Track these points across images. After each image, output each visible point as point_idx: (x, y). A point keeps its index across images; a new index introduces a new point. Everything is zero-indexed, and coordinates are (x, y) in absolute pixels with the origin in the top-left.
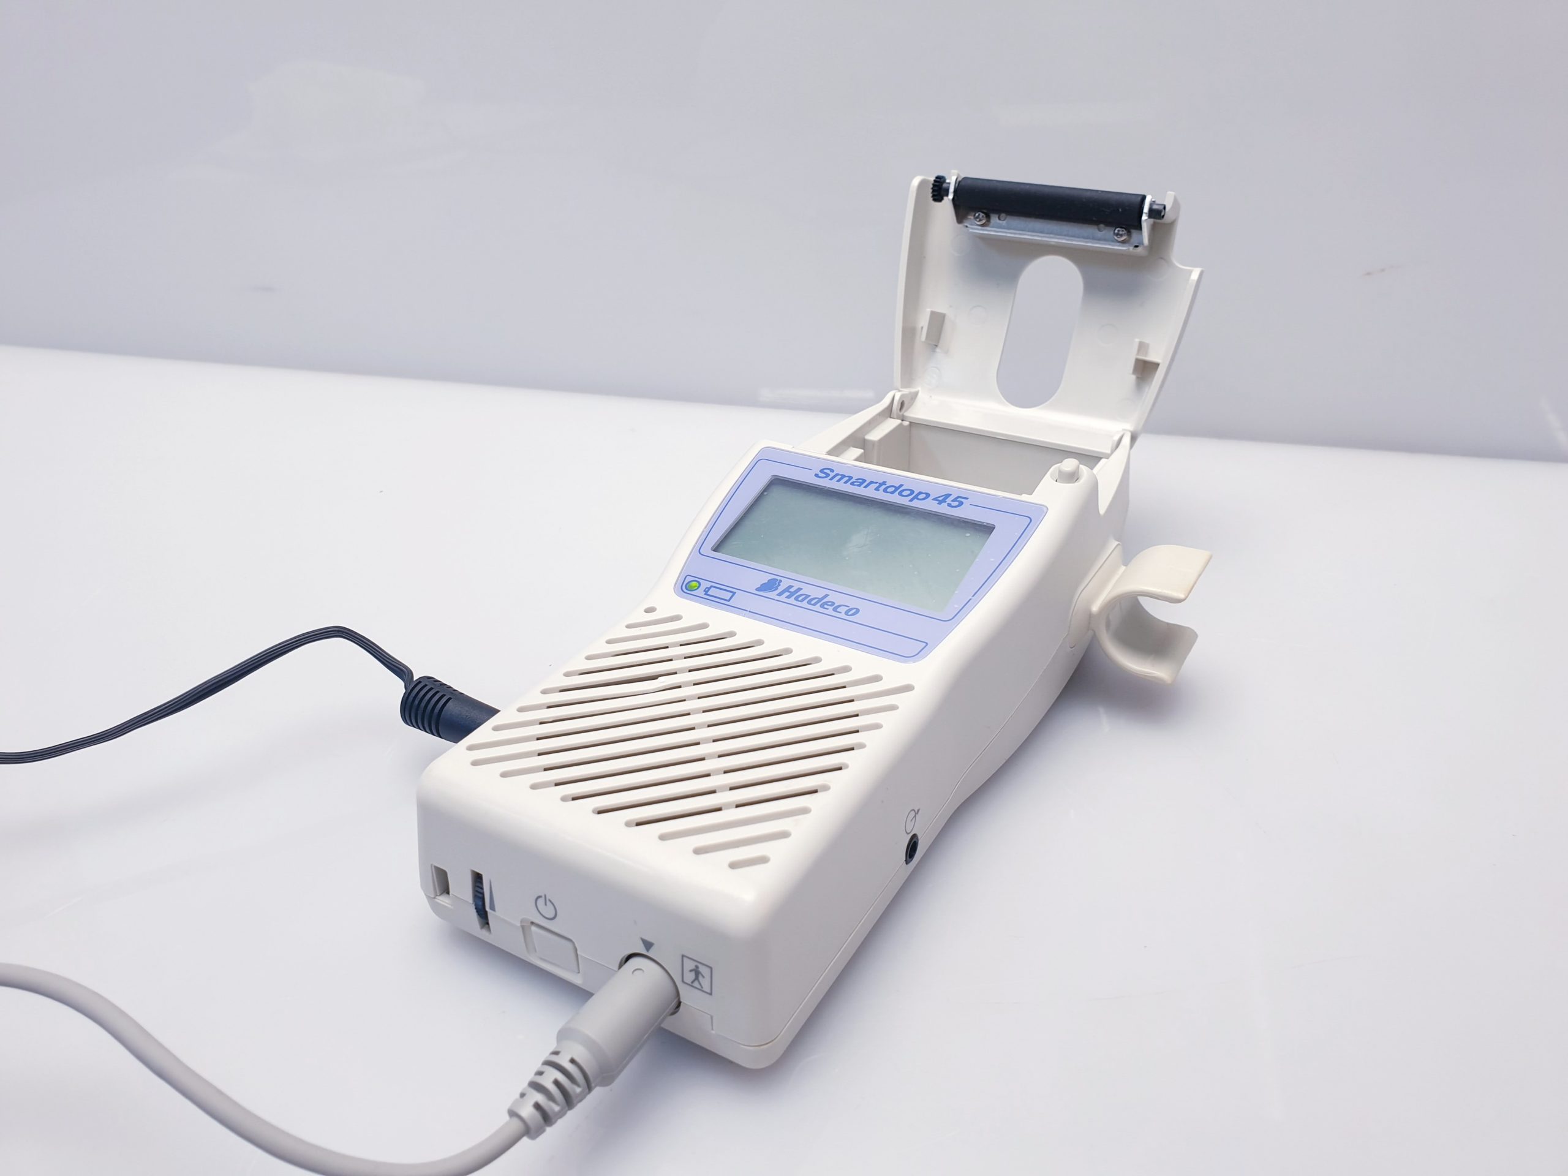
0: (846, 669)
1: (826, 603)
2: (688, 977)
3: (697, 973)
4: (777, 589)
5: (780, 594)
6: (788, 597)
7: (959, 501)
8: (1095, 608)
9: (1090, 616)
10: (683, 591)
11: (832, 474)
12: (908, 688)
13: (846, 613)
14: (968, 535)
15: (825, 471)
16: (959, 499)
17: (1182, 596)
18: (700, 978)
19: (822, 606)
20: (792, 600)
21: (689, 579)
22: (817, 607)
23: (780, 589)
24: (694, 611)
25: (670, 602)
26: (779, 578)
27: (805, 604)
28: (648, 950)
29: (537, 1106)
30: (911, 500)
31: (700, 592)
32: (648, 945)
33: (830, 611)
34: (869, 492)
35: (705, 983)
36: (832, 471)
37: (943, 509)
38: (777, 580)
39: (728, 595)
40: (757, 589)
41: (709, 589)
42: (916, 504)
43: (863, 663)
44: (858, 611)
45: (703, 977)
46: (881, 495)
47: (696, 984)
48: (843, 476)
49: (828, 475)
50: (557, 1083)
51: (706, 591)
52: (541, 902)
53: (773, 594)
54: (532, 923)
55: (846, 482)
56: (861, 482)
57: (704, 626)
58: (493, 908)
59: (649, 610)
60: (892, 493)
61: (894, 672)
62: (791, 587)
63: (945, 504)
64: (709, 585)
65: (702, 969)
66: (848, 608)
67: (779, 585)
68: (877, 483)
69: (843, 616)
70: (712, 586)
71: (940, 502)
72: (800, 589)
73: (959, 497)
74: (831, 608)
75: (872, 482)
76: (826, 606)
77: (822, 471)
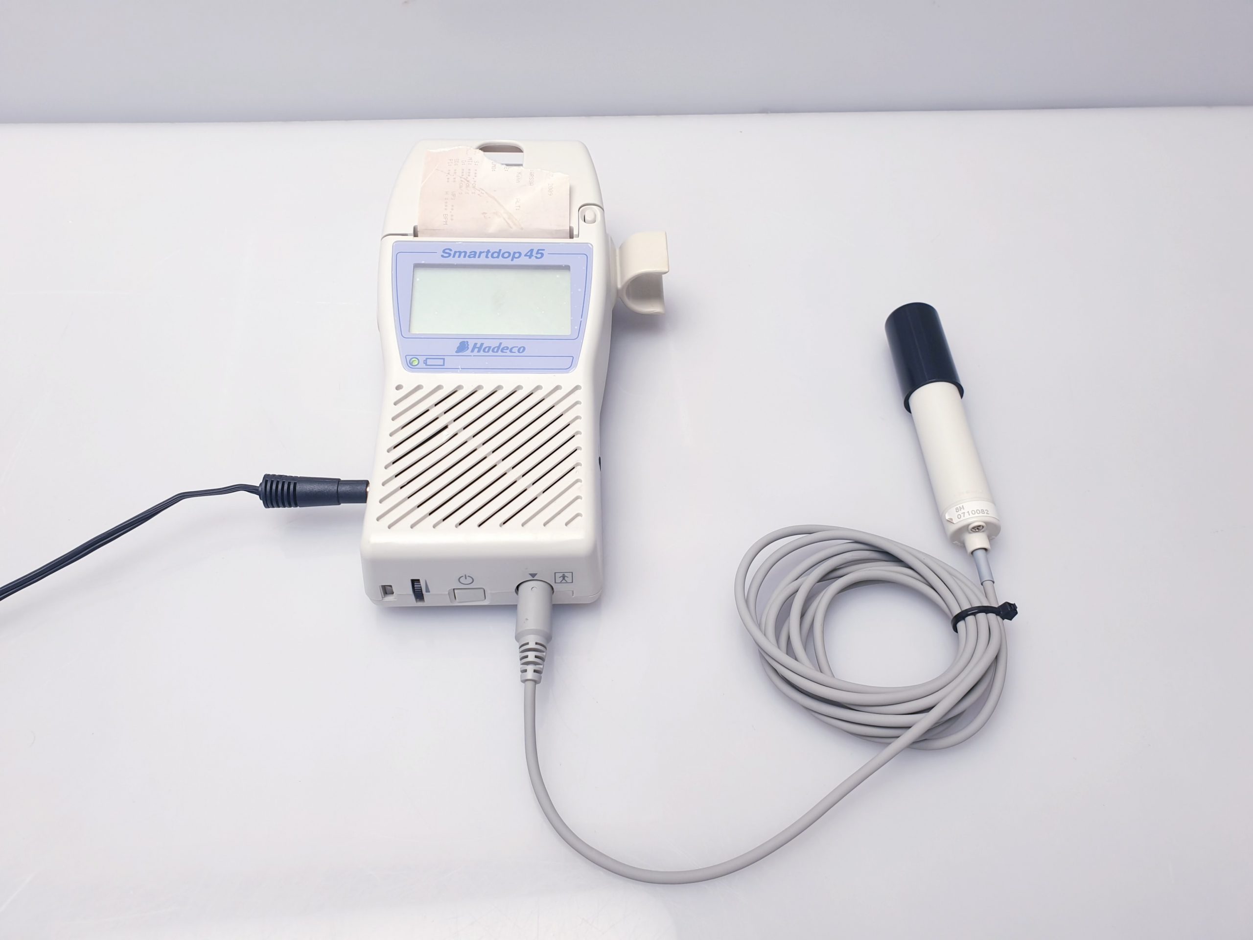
0: (538, 388)
1: (503, 349)
2: (559, 580)
3: (564, 577)
4: (468, 348)
5: (472, 351)
6: (479, 351)
7: (540, 253)
8: (619, 286)
9: (618, 291)
10: (407, 365)
11: (452, 253)
12: (577, 388)
13: (519, 351)
14: (558, 276)
15: (446, 251)
16: (540, 252)
17: (667, 270)
18: (566, 578)
19: (502, 351)
20: (482, 353)
21: (409, 358)
22: (500, 353)
23: (471, 347)
24: (429, 380)
25: (412, 380)
26: (465, 340)
27: (491, 353)
28: (533, 577)
29: (535, 671)
30: (512, 260)
31: (422, 365)
32: (533, 575)
33: (509, 353)
34: (482, 260)
35: (569, 580)
36: (451, 250)
37: (533, 261)
38: (464, 342)
39: (440, 362)
40: (456, 352)
42: (516, 262)
43: (547, 381)
44: (524, 348)
45: (567, 577)
46: (491, 261)
47: (564, 581)
48: (460, 253)
49: (450, 254)
50: (536, 656)
51: (425, 362)
52: (462, 580)
53: (468, 352)
54: (454, 589)
55: (465, 257)
56: (474, 254)
57: (439, 388)
58: (428, 591)
59: (399, 388)
60: (498, 257)
61: (567, 381)
62: (476, 344)
63: (533, 258)
64: (424, 358)
65: (566, 574)
66: (518, 348)
67: (468, 345)
68: (484, 252)
69: (518, 354)
70: (427, 359)
71: (530, 257)
72: (482, 344)
73: (539, 250)
74: (508, 351)
75: (481, 253)
76: (504, 351)
77: (444, 252)
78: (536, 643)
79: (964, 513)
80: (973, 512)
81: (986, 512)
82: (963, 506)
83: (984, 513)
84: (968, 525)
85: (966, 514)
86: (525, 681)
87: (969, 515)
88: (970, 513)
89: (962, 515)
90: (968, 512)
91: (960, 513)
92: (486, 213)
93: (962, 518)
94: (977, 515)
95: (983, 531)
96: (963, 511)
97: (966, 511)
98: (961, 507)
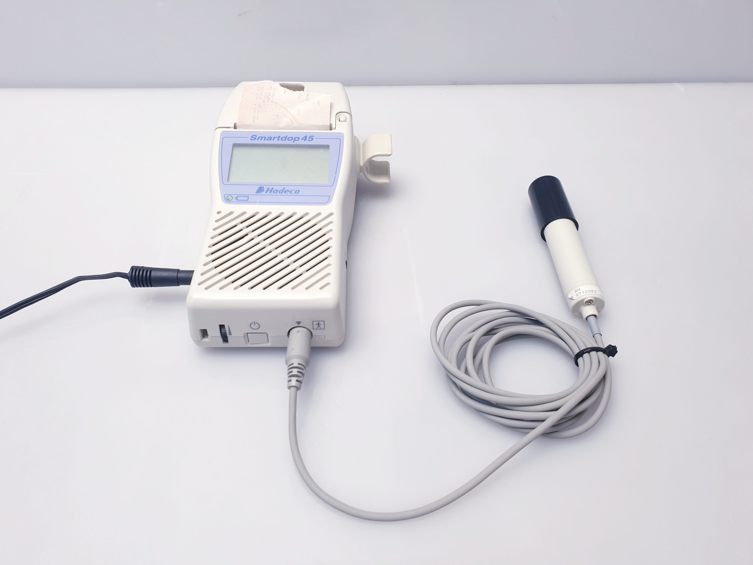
0: (307, 214)
1: (286, 191)
2: (316, 327)
3: (319, 324)
4: (264, 191)
5: (266, 192)
6: (270, 192)
7: (311, 138)
8: (362, 164)
9: (361, 168)
10: (226, 201)
11: (257, 138)
12: (331, 214)
13: (295, 193)
14: (322, 151)
15: (253, 137)
16: (311, 137)
17: (391, 153)
18: (320, 326)
19: (285, 192)
20: (272, 193)
21: (226, 196)
22: (283, 194)
23: (265, 190)
24: (237, 209)
25: (226, 208)
26: (262, 186)
27: (278, 193)
28: (299, 324)
29: (297, 381)
30: (294, 142)
31: (234, 200)
32: (299, 323)
33: (289, 194)
34: (276, 142)
35: (322, 327)
36: (256, 136)
37: (307, 142)
38: (261, 187)
39: (246, 198)
40: (256, 193)
41: (237, 197)
42: (296, 143)
43: (312, 210)
44: (299, 191)
45: (321, 325)
46: (280, 142)
47: (319, 328)
48: (262, 138)
49: (255, 138)
50: (298, 372)
51: (236, 198)
52: (252, 326)
53: (264, 193)
54: (247, 333)
55: (264, 140)
56: (270, 138)
57: (244, 213)
58: (230, 334)
59: (219, 213)
60: (285, 140)
61: (325, 210)
62: (269, 188)
63: (307, 141)
64: (236, 196)
66: (295, 191)
67: (264, 189)
68: (276, 137)
69: (295, 194)
71: (305, 140)
72: (273, 188)
73: (310, 136)
74: (289, 192)
75: (274, 138)
76: (286, 192)
77: (252, 137)
78: (299, 364)
79: (580, 292)
80: (586, 292)
81: (594, 291)
82: (579, 289)
83: (593, 292)
84: (583, 300)
85: (582, 294)
86: (289, 388)
87: (584, 293)
88: (584, 292)
89: (579, 294)
90: (583, 292)
91: (578, 292)
92: (278, 116)
93: (579, 296)
94: (588, 293)
95: (593, 305)
96: (579, 291)
97: (581, 291)
98: (578, 289)
